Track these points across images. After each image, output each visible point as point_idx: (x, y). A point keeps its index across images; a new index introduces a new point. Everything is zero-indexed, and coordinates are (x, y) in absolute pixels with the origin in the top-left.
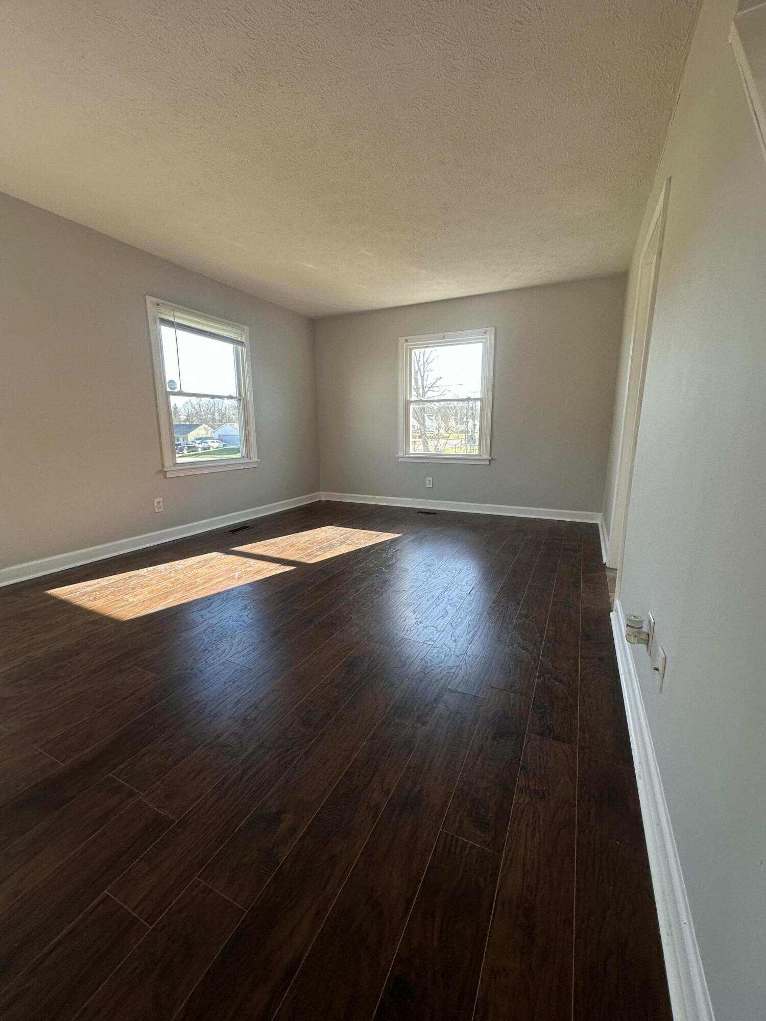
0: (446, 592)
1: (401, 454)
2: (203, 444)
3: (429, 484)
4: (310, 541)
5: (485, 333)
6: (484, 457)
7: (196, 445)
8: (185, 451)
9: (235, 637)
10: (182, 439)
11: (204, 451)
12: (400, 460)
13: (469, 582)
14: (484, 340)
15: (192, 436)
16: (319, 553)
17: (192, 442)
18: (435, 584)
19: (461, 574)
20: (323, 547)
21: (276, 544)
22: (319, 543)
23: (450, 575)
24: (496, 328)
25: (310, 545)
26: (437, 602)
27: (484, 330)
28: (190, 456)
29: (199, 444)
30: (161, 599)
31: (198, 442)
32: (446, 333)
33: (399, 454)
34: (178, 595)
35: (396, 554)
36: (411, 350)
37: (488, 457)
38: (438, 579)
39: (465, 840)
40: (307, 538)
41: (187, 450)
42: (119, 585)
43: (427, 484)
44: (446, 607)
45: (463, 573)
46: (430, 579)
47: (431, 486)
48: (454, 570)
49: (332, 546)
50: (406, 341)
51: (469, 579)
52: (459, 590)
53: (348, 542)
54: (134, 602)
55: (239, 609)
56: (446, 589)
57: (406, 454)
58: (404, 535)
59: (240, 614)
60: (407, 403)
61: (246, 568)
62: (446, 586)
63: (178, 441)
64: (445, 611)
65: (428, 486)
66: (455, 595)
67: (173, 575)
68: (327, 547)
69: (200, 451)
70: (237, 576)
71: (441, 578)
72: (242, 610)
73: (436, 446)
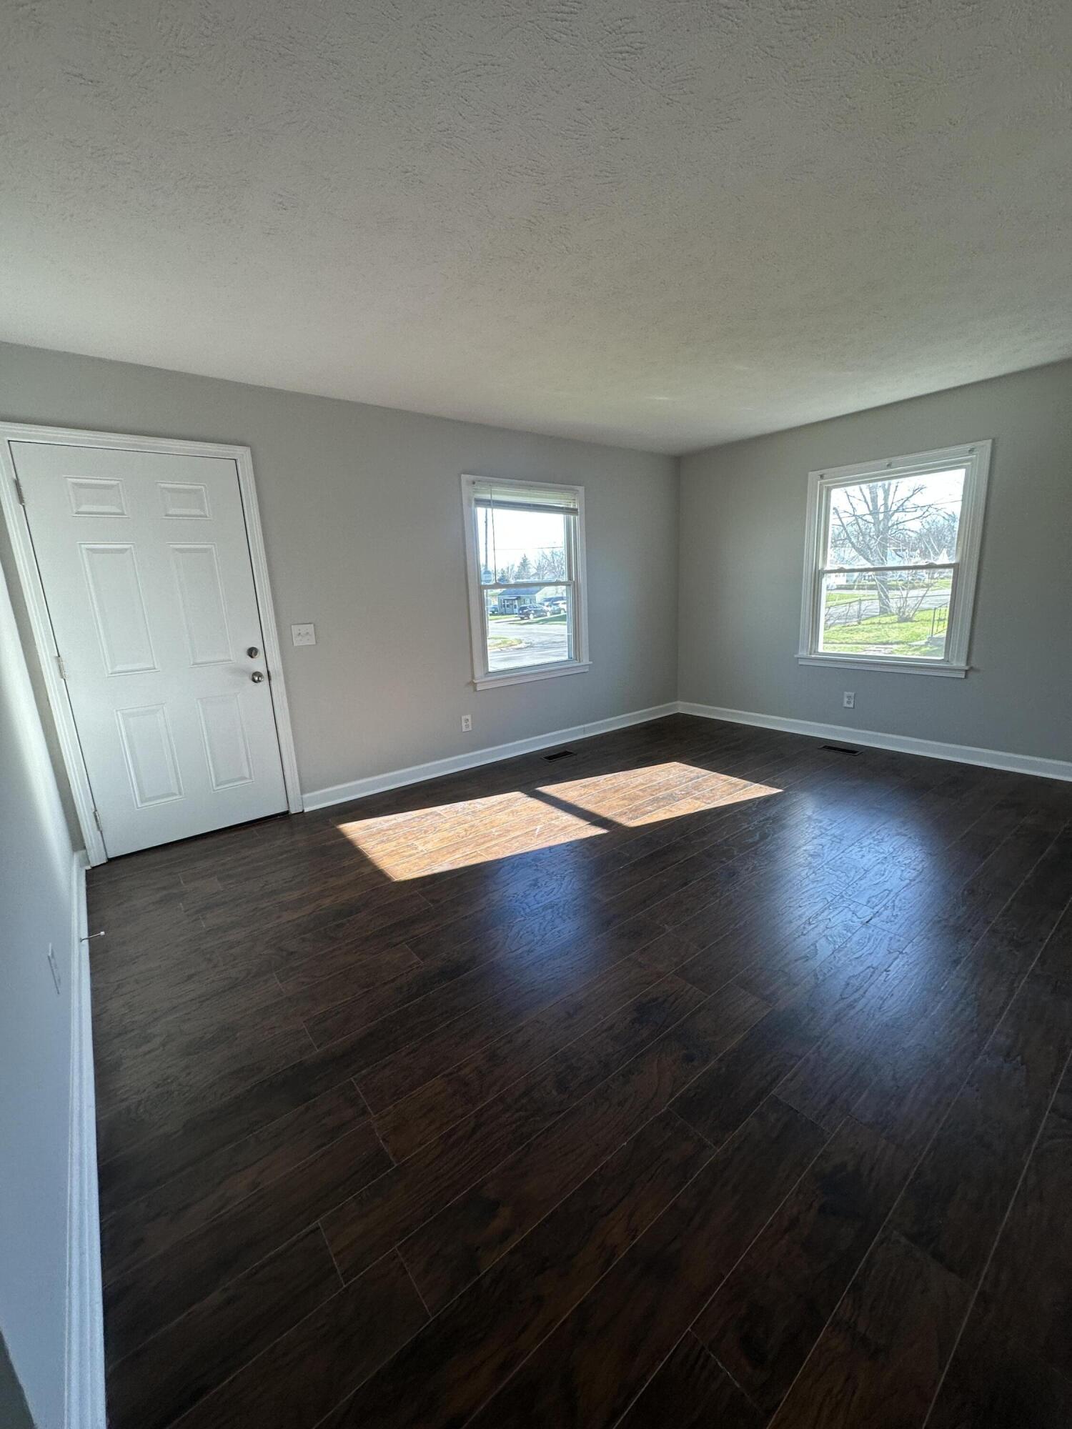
0: (826, 912)
1: (802, 653)
2: (553, 606)
3: (849, 703)
4: (643, 784)
5: (971, 451)
6: (955, 664)
7: (545, 608)
8: (531, 616)
9: (513, 926)
10: (528, 601)
11: (553, 616)
12: (800, 663)
13: (873, 899)
14: (969, 463)
15: (539, 597)
16: (649, 808)
17: (540, 604)
18: (811, 892)
19: (864, 881)
20: (658, 798)
21: (598, 785)
22: (654, 791)
23: (843, 879)
24: (994, 440)
25: (641, 794)
26: (804, 928)
27: (969, 446)
28: (537, 622)
29: (547, 606)
30: (449, 853)
31: (547, 603)
32: (893, 459)
33: (800, 653)
34: (468, 850)
35: (764, 824)
36: (829, 490)
37: (962, 665)
38: (820, 884)
39: (720, 1364)
40: (640, 780)
41: (534, 614)
42: (414, 824)
43: (845, 703)
44: (817, 941)
45: (868, 879)
46: (806, 882)
47: (851, 706)
48: (854, 870)
49: (672, 798)
50: (822, 477)
51: (875, 893)
52: (851, 913)
53: (697, 794)
54: (422, 851)
55: (528, 884)
56: (829, 905)
57: (810, 654)
58: (786, 790)
59: (527, 892)
60: (818, 575)
61: (552, 820)
62: (830, 899)
63: (524, 604)
64: (812, 947)
65: (848, 706)
66: (839, 921)
67: (469, 818)
68: (663, 798)
69: (549, 616)
70: (538, 831)
71: (825, 882)
72: (531, 885)
73: (900, 608)
